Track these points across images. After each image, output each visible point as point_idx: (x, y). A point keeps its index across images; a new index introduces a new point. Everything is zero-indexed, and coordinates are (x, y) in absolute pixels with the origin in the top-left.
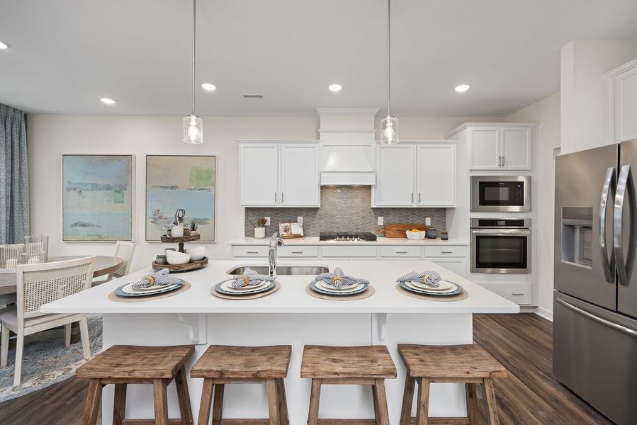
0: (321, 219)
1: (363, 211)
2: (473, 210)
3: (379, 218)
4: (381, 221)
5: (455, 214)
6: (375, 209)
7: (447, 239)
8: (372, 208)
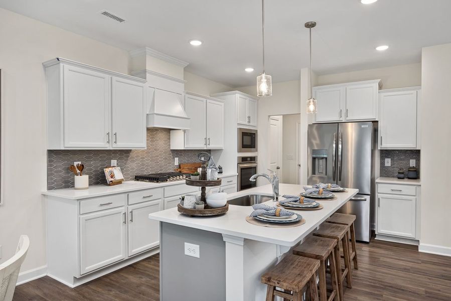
0: (133, 161)
1: (165, 153)
2: (239, 151)
3: (175, 158)
4: (177, 162)
5: (222, 154)
6: (173, 151)
7: (221, 173)
8: (171, 150)
